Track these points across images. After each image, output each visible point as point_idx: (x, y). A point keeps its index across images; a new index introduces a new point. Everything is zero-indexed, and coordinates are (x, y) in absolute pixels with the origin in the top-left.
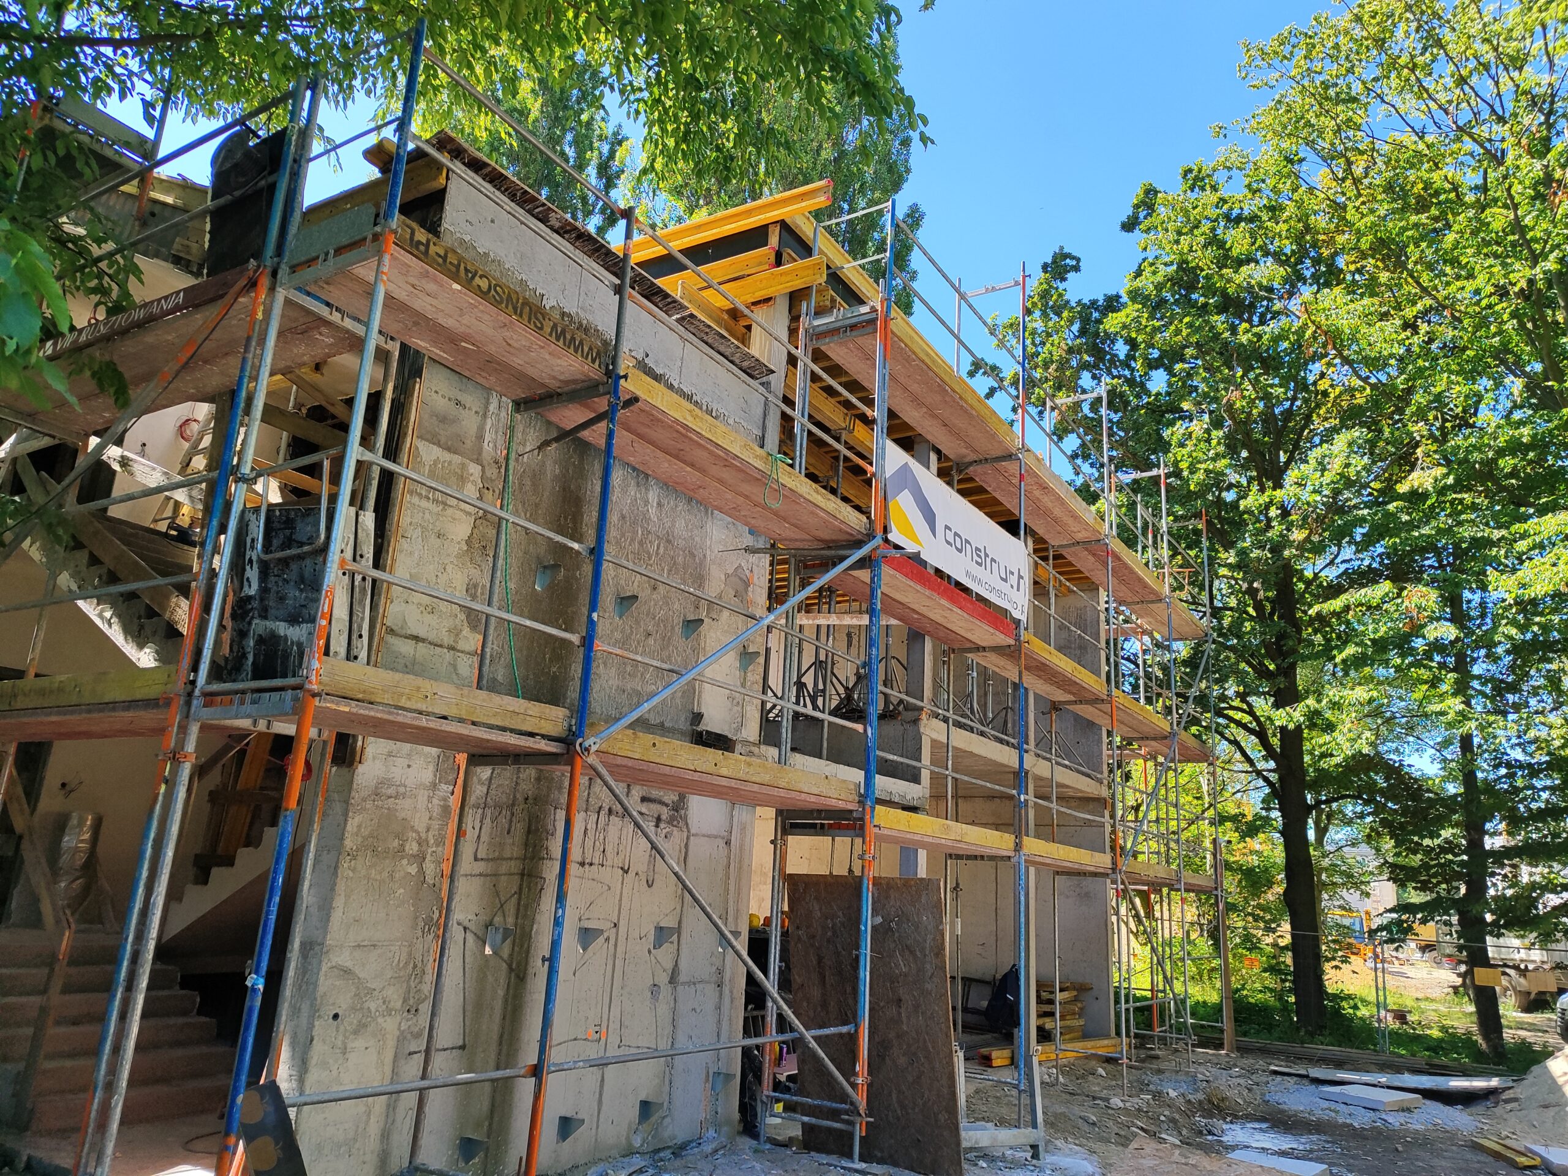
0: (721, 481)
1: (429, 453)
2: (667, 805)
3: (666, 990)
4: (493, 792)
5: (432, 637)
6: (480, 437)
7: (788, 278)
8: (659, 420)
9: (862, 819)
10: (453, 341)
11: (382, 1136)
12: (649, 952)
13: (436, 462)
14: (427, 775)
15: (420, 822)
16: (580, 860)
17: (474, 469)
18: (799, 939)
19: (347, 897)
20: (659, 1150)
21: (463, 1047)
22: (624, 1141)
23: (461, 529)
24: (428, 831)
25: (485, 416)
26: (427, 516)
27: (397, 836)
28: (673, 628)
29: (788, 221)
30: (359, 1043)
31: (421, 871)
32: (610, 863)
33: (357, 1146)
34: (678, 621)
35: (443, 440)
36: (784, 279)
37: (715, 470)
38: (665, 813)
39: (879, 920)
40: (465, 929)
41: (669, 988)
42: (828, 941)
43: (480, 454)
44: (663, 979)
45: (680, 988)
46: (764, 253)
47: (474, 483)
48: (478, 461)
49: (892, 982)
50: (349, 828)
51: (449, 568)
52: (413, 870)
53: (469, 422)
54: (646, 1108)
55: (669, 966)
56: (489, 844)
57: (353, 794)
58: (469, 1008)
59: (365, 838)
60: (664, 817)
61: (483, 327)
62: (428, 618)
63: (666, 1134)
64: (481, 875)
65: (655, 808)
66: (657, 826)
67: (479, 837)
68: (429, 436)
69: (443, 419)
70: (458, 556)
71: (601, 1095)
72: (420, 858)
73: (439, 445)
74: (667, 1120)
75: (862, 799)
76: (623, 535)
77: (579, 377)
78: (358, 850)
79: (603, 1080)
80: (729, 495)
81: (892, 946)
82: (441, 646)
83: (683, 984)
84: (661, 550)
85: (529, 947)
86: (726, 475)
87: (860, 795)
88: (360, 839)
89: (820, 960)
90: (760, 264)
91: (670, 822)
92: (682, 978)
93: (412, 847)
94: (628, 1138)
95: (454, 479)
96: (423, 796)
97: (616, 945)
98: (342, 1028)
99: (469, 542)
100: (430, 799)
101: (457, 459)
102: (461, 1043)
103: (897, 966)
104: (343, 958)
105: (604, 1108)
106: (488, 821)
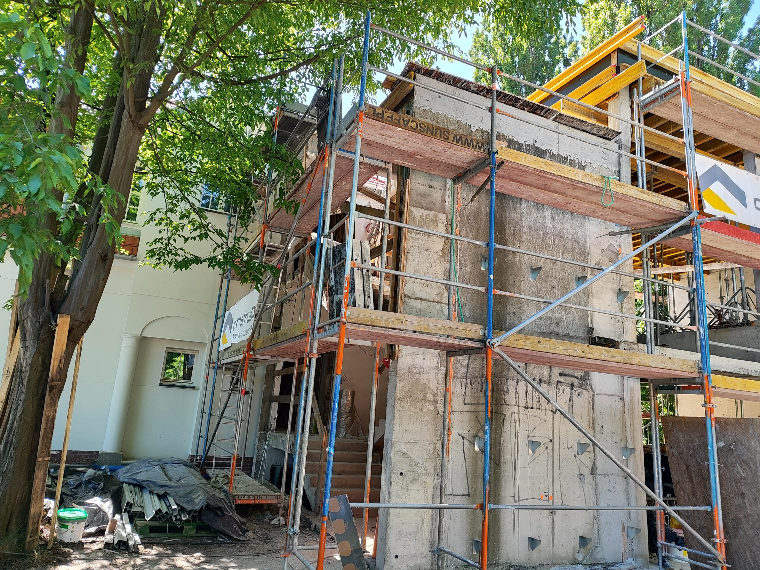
0: (577, 198)
1: (418, 212)
2: (577, 378)
3: (589, 478)
4: (470, 371)
5: (428, 298)
6: (444, 201)
7: (624, 79)
8: (525, 171)
9: (702, 383)
10: (411, 157)
11: (431, 532)
12: (575, 456)
13: (422, 216)
14: (434, 363)
15: (433, 385)
16: (525, 406)
17: (442, 216)
18: (673, 454)
19: (401, 419)
20: (595, 565)
21: (468, 495)
22: (571, 557)
23: (438, 245)
24: (437, 389)
25: (445, 190)
26: (420, 242)
27: (422, 392)
28: (569, 282)
29: (622, 47)
30: (414, 487)
31: (436, 408)
32: (543, 407)
33: (419, 535)
34: (572, 279)
35: (424, 205)
36: (622, 80)
37: (570, 192)
38: (576, 382)
39: (722, 444)
40: (463, 437)
41: (591, 477)
42: (691, 456)
43: (444, 209)
44: (586, 472)
45: (598, 478)
46: (610, 69)
47: (443, 223)
48: (444, 212)
49: (736, 483)
50: (398, 387)
51: (434, 265)
52: (432, 408)
53: (437, 195)
54: (583, 540)
55: (590, 465)
56: (471, 396)
57: (398, 372)
58: (469, 476)
59: (406, 393)
60: (576, 384)
61: (419, 146)
62: (425, 289)
63: (599, 556)
64: (468, 411)
65: (569, 380)
66: (572, 389)
67: (465, 393)
68: (417, 205)
69: (423, 196)
70: (438, 259)
71: (553, 530)
72: (435, 402)
73: (423, 208)
74: (598, 549)
75: (700, 371)
76: (531, 237)
77: (474, 158)
78: (403, 398)
79: (553, 522)
80: (586, 205)
81: (733, 460)
82: (433, 302)
83: (600, 475)
84: (557, 242)
85: (500, 449)
86: (578, 193)
87: (700, 369)
88: (404, 393)
89: (688, 467)
90: (608, 77)
91: (580, 386)
92: (599, 471)
93: (430, 397)
94: (573, 555)
95: (432, 223)
96: (433, 373)
97: (553, 451)
98: (405, 479)
99: (442, 251)
100: (436, 374)
101: (432, 213)
102: (467, 493)
103: (739, 473)
104: (402, 447)
105: (556, 537)
106: (469, 385)
